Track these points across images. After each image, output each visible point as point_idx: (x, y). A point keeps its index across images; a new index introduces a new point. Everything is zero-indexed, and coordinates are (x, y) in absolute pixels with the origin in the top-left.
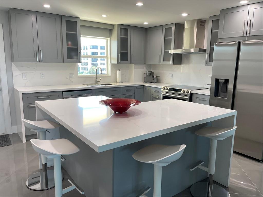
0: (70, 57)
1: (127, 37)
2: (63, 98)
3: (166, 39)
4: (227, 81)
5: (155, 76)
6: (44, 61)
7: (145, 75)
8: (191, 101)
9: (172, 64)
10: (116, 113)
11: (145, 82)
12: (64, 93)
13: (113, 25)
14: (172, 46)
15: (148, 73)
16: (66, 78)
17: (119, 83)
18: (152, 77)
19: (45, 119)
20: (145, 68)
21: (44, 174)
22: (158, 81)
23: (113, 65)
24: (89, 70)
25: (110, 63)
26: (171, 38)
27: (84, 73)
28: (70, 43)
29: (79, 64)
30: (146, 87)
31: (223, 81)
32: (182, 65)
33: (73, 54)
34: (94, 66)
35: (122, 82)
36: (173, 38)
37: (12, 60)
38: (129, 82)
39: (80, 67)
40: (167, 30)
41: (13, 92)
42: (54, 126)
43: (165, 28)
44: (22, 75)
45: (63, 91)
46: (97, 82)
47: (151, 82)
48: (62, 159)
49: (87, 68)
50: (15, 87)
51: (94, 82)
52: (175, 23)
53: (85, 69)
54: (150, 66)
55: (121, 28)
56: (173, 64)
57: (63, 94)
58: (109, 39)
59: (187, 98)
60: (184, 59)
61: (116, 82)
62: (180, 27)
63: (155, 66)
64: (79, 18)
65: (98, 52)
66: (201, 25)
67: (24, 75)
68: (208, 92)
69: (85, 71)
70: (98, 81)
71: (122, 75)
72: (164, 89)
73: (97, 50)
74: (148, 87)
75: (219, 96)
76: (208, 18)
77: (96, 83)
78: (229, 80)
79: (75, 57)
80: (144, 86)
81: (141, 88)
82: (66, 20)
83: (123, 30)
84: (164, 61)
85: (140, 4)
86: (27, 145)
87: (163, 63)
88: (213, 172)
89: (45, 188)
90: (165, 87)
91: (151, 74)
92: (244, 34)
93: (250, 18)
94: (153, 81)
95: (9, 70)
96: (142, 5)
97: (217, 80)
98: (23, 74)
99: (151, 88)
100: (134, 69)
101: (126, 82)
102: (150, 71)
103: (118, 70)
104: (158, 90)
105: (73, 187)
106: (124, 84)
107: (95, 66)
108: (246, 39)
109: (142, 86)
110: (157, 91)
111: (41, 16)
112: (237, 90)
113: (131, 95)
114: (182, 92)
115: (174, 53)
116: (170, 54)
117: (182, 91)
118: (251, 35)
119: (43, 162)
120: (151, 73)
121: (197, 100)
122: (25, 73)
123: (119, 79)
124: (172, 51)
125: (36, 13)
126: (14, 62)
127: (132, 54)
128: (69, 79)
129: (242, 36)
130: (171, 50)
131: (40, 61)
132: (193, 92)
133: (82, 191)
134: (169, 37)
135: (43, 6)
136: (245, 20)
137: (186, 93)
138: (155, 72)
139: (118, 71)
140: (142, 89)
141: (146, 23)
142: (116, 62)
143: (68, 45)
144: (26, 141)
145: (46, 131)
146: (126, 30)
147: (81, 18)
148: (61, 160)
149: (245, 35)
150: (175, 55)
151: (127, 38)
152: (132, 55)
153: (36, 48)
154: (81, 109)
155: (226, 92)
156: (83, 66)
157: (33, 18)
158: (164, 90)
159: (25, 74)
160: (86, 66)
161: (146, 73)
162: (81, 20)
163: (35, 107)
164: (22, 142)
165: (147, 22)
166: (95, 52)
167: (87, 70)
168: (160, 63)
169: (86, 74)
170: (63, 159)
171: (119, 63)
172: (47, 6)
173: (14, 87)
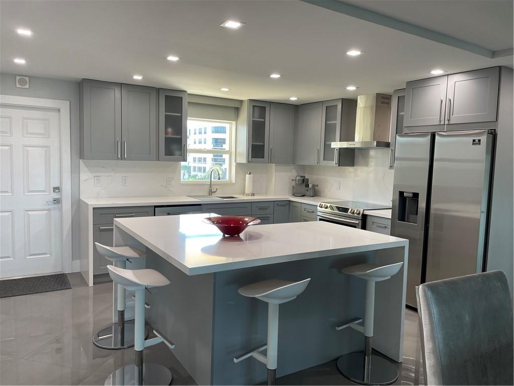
0: (169, 153)
1: (263, 120)
2: (155, 216)
3: (328, 124)
4: (416, 195)
5: (310, 186)
6: (130, 159)
7: (293, 183)
8: (364, 227)
9: (337, 165)
10: (226, 236)
11: (294, 195)
12: (156, 208)
13: (241, 101)
14: (338, 136)
15: (299, 179)
16: (162, 186)
17: (249, 195)
18: (306, 187)
19: (126, 245)
20: (294, 170)
21: (119, 328)
22: (315, 193)
23: (239, 165)
24: (207, 171)
25: (235, 162)
26: (335, 122)
27: (197, 178)
28: (170, 130)
29: (183, 163)
30: (294, 203)
31: (411, 195)
32: (355, 167)
33: (174, 147)
34: (216, 164)
35: (253, 195)
36: (338, 122)
37: (81, 156)
38: (266, 194)
39: (190, 167)
40: (329, 109)
41: (78, 205)
42: (139, 255)
43: (327, 107)
44: (93, 179)
45: (156, 207)
46: (211, 192)
47: (304, 196)
48: (146, 306)
49: (204, 168)
50: (83, 198)
51: (206, 193)
52: (342, 99)
53: (200, 169)
54: (303, 168)
55: (253, 106)
56: (339, 166)
57: (154, 210)
58: (234, 123)
59: (357, 222)
60: (358, 158)
61: (243, 193)
62: (350, 105)
63: (311, 168)
64: (186, 91)
65: (225, 139)
66: (382, 103)
67: (97, 180)
68: (388, 214)
69: (199, 174)
70: (213, 191)
71: (254, 182)
72: (322, 207)
73: (224, 134)
74: (296, 203)
75: (406, 220)
76: (393, 92)
77: (210, 195)
78: (418, 194)
79: (177, 153)
80: (290, 201)
81: (284, 206)
82: (166, 96)
83: (256, 109)
84: (324, 160)
85: (275, 76)
86: (94, 289)
87: (324, 163)
88: (370, 333)
89: (119, 347)
90: (324, 204)
91: (305, 182)
92: (440, 121)
93: (450, 96)
94: (307, 193)
95: (75, 170)
96: (279, 78)
97: (401, 193)
98: (96, 178)
99: (302, 204)
100: (275, 171)
101: (259, 194)
102: (301, 177)
103: (247, 173)
104: (312, 208)
105: (159, 339)
106: (257, 198)
107: (220, 164)
108: (444, 129)
109: (288, 202)
110: (311, 211)
111: (128, 91)
112: (432, 211)
113: (268, 215)
114: (349, 213)
115: (340, 148)
116: (334, 148)
117: (350, 211)
118: (451, 122)
119: (120, 308)
120: (303, 180)
121: (374, 226)
122: (98, 176)
123: (248, 190)
124: (336, 145)
125: (121, 85)
126: (84, 159)
127: (271, 147)
128: (166, 187)
129: (438, 124)
130: (335, 141)
131: (122, 158)
132: (366, 212)
133: (172, 344)
134: (333, 121)
135: (132, 77)
136: (442, 98)
137: (356, 215)
138: (312, 179)
139: (247, 176)
140: (287, 207)
141: (293, 99)
142: (243, 160)
143: (166, 133)
144: (94, 284)
145: (127, 261)
146: (263, 109)
147: (190, 91)
148: (146, 308)
149: (442, 123)
150: (341, 150)
151: (264, 122)
152: (271, 149)
153: (118, 139)
154: (183, 238)
155: (417, 214)
156: (197, 165)
157: (116, 93)
158: (321, 209)
159: (99, 178)
160: (202, 165)
161: (296, 180)
162: (189, 94)
163: (112, 230)
164: (88, 285)
165: (295, 97)
166: (219, 139)
167: (204, 171)
168: (318, 163)
169: (201, 179)
170: (148, 305)
171: (249, 161)
172: (138, 78)
173: (81, 198)
